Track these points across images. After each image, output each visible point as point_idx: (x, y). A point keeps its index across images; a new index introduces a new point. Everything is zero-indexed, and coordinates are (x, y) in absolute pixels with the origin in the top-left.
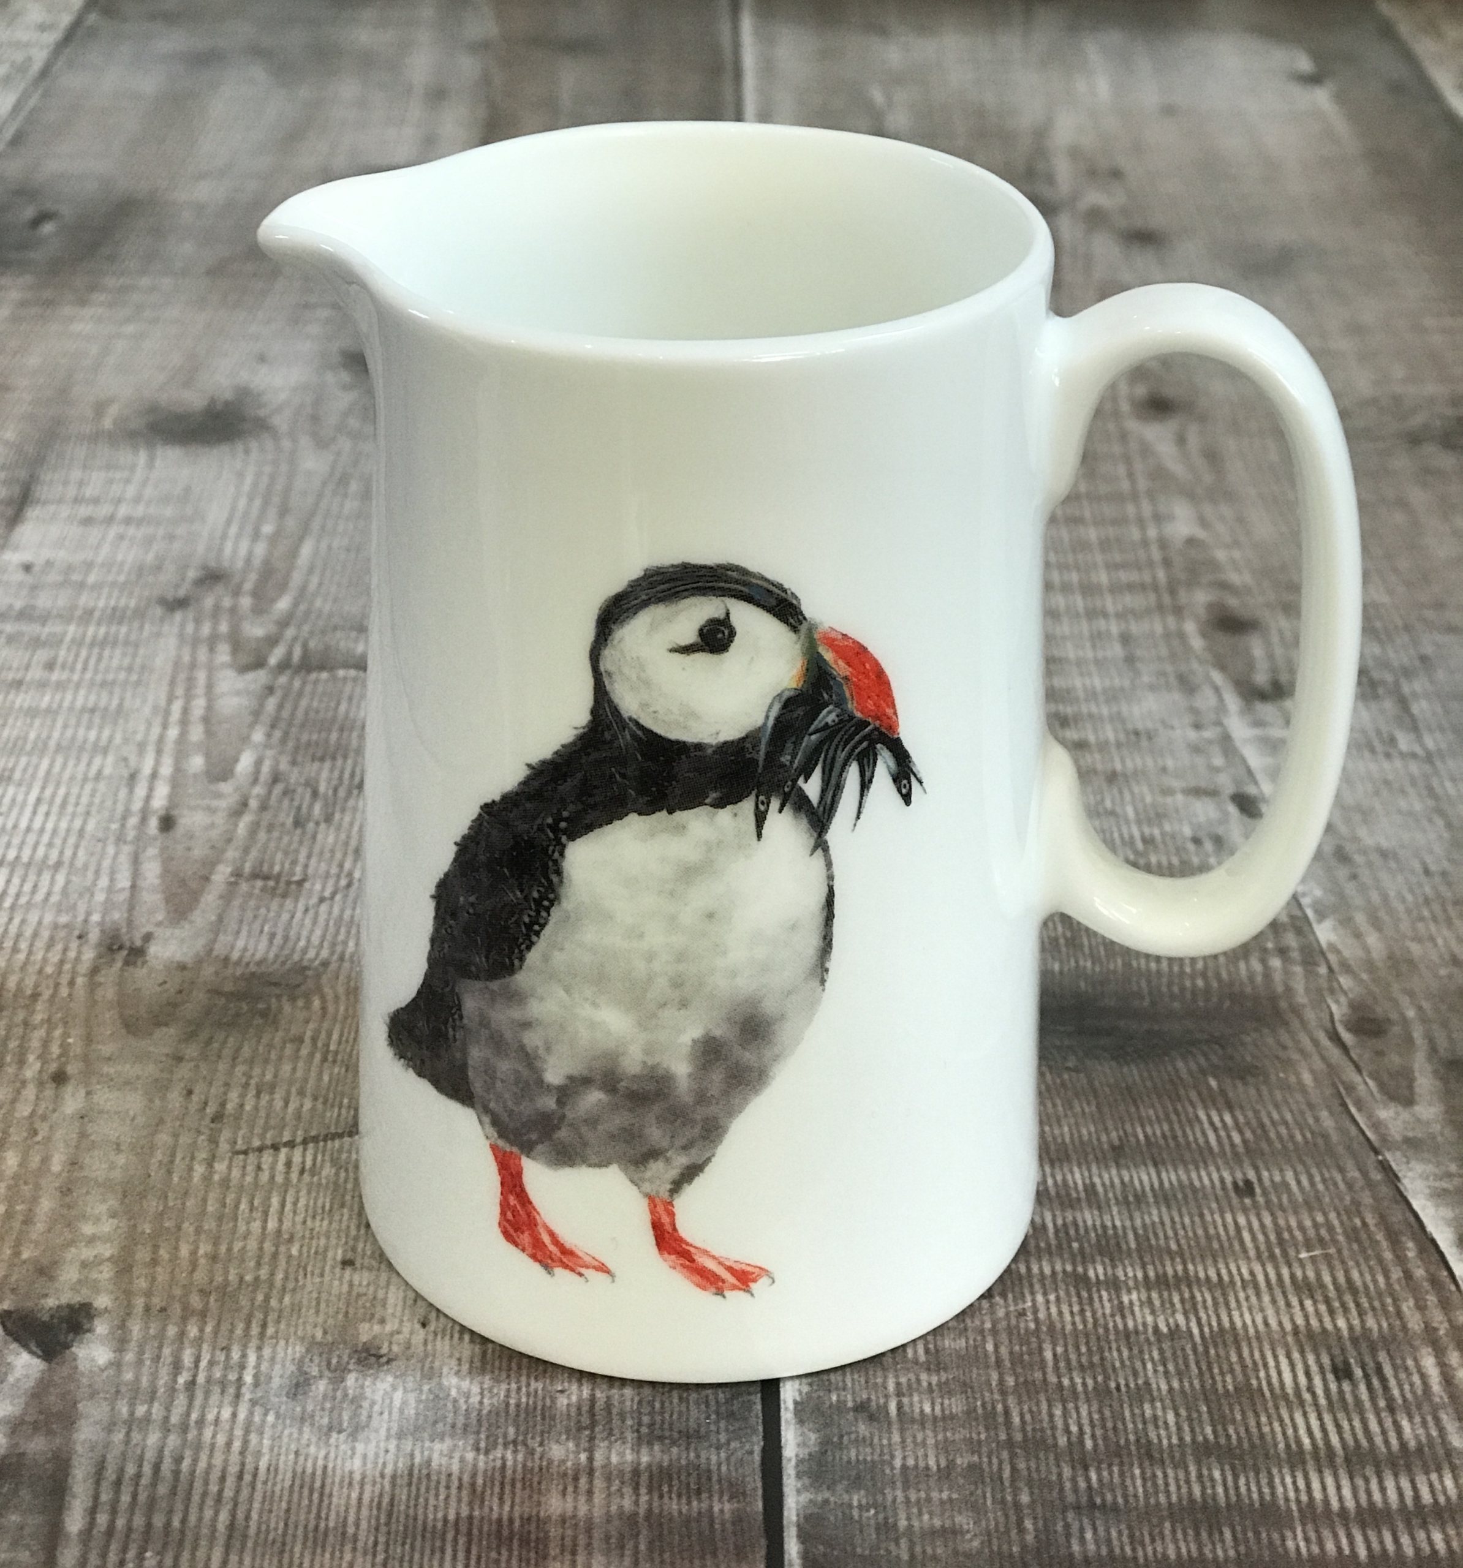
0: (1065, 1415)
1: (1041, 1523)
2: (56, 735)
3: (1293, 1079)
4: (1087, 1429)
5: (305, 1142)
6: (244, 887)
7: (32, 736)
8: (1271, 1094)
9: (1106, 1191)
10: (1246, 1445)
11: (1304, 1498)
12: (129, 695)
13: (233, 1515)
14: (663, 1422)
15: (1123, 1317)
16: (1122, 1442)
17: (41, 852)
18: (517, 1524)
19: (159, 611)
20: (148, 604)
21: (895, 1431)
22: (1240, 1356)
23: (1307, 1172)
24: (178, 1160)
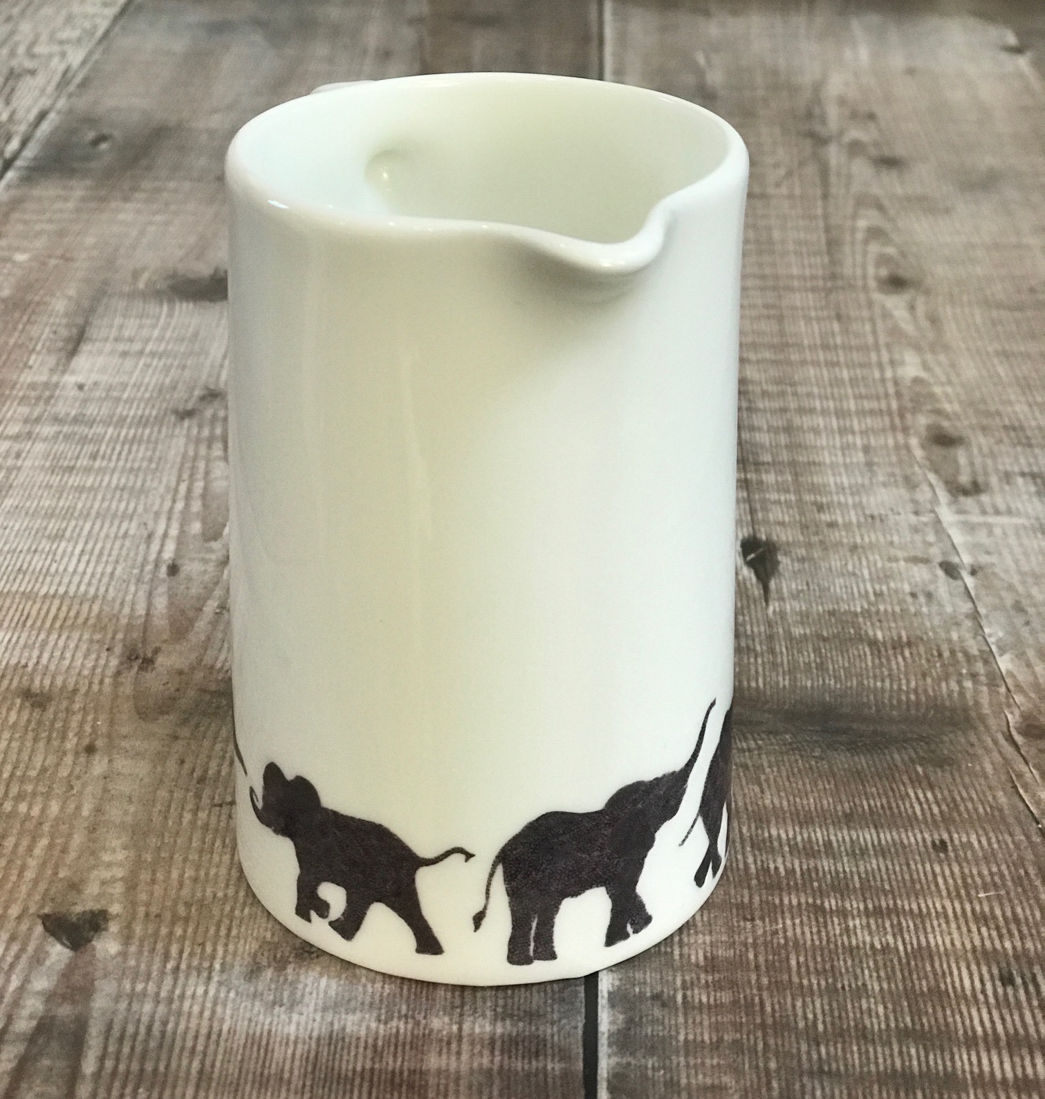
0: (804, 1006)
1: (784, 1084)
2: (96, 506)
3: (978, 768)
4: (820, 1017)
6: (227, 616)
7: (80, 505)
8: (961, 778)
9: (839, 846)
10: (935, 1031)
11: (976, 1070)
12: (149, 478)
13: (202, 1063)
14: (513, 1005)
15: (849, 937)
16: (845, 1027)
17: (83, 588)
18: (406, 1074)
19: (173, 418)
20: (165, 414)
21: (680, 1015)
22: (933, 966)
23: (987, 835)
24: (172, 810)
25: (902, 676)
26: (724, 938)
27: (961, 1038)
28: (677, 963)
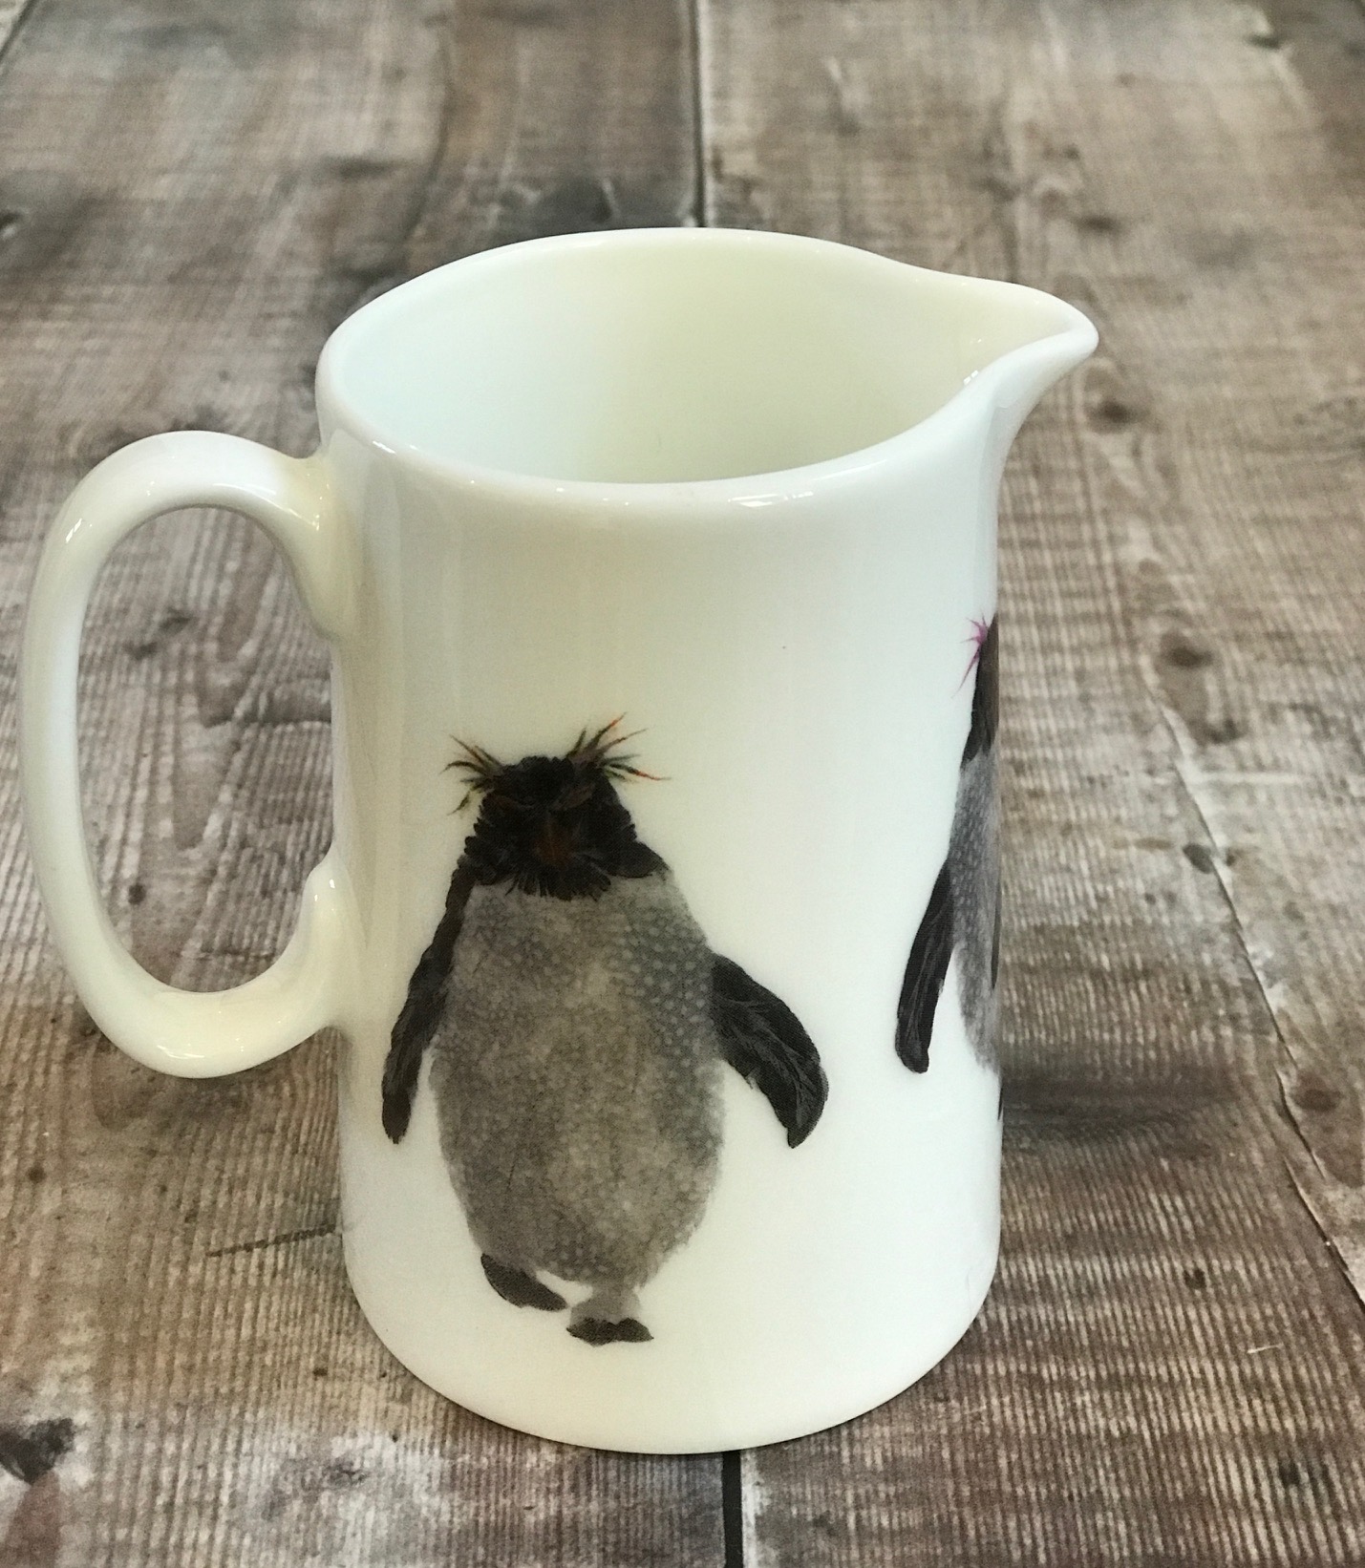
0: (1020, 1527)
3: (1243, 1159)
4: (1041, 1542)
5: (277, 1242)
6: (214, 962)
8: (1221, 1174)
9: (1059, 1283)
10: (1195, 1555)
12: (97, 752)
14: (628, 1541)
15: (1076, 1420)
16: (1075, 1556)
19: (126, 658)
20: (115, 652)
21: (854, 1546)
22: (1190, 1460)
23: (1257, 1259)
24: (152, 1264)
25: (1137, 1023)
26: (909, 1429)
28: (846, 1470)
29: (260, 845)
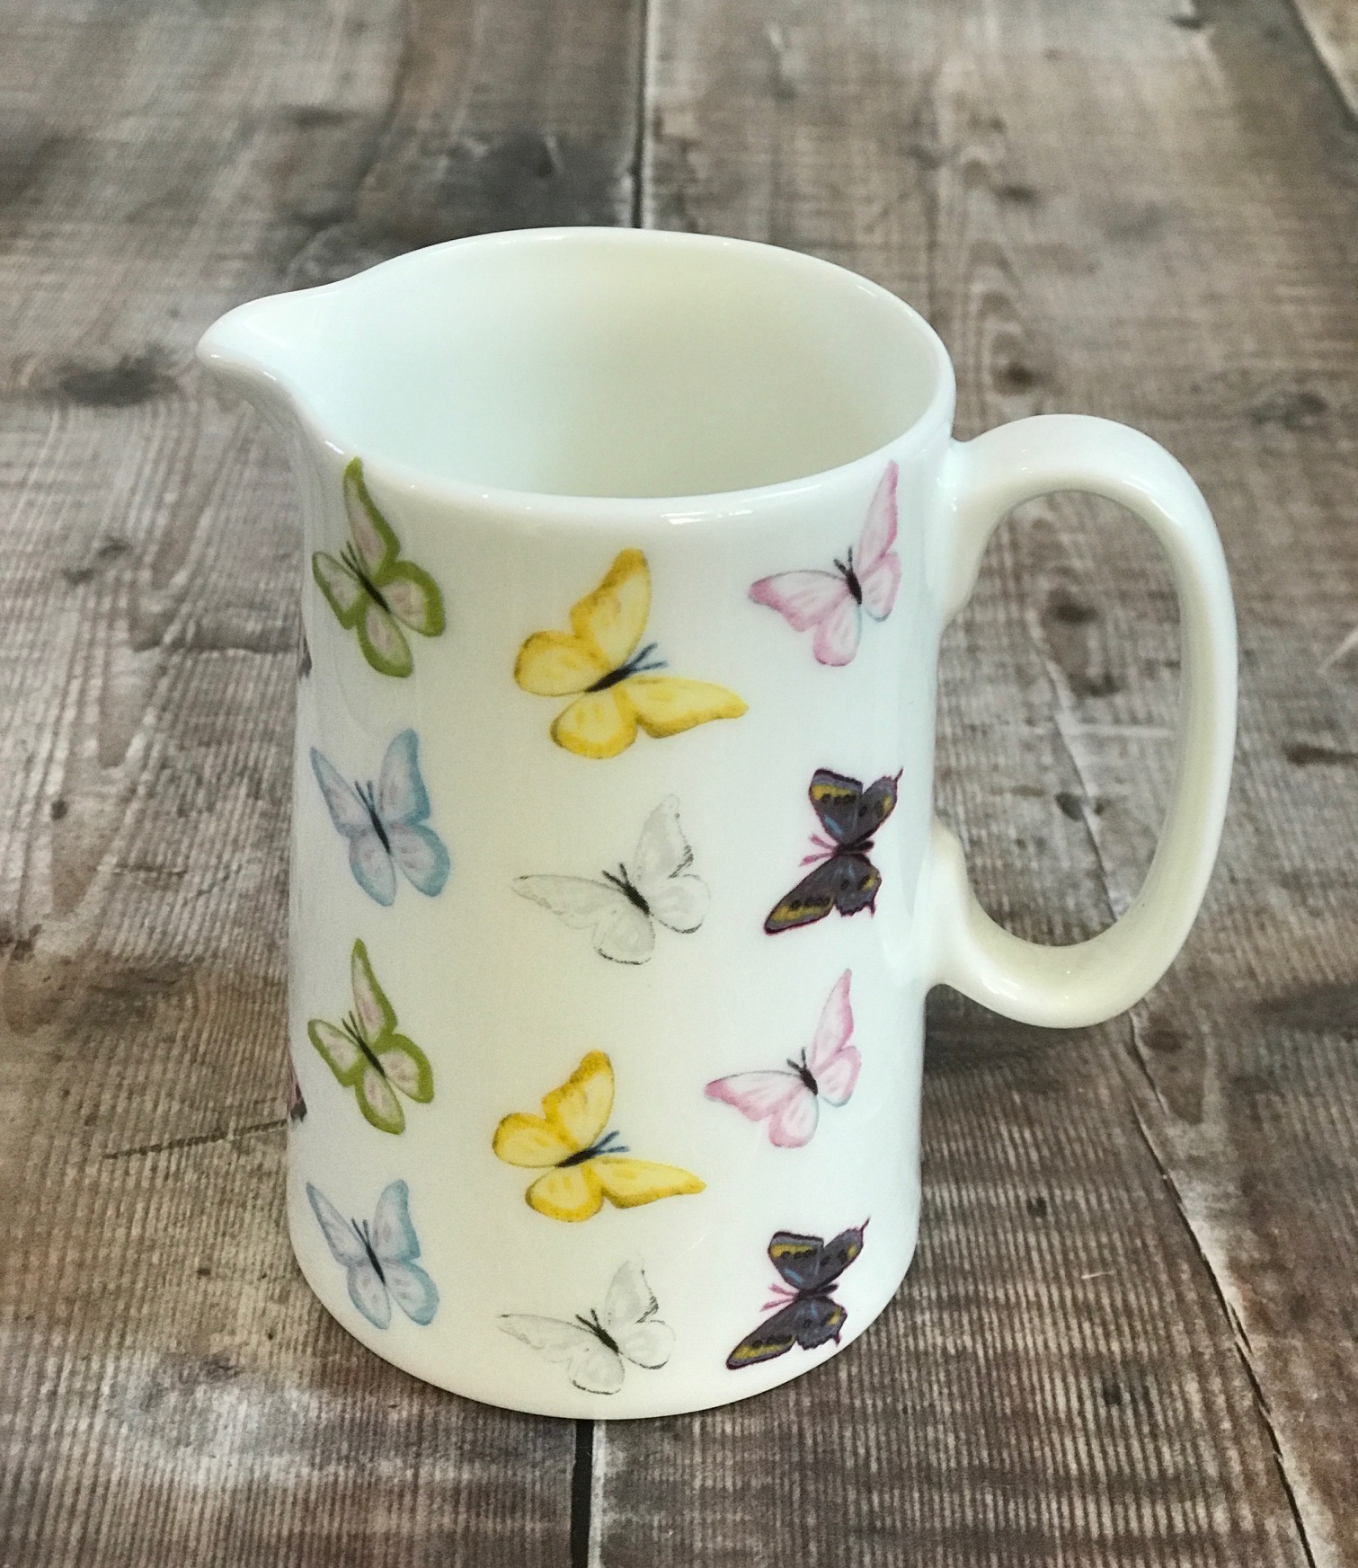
0: (855, 1437)
1: (824, 1546)
3: (1091, 1095)
4: (874, 1452)
5: (171, 1146)
6: (128, 878)
8: (1069, 1108)
10: (1018, 1470)
12: (30, 673)
13: (85, 1528)
14: (485, 1440)
15: (915, 1338)
16: (905, 1465)
18: (345, 1540)
19: (63, 584)
20: (54, 577)
21: (697, 1451)
22: (1019, 1379)
23: (1097, 1190)
24: (52, 1164)
27: (1051, 1481)
29: (179, 766)
